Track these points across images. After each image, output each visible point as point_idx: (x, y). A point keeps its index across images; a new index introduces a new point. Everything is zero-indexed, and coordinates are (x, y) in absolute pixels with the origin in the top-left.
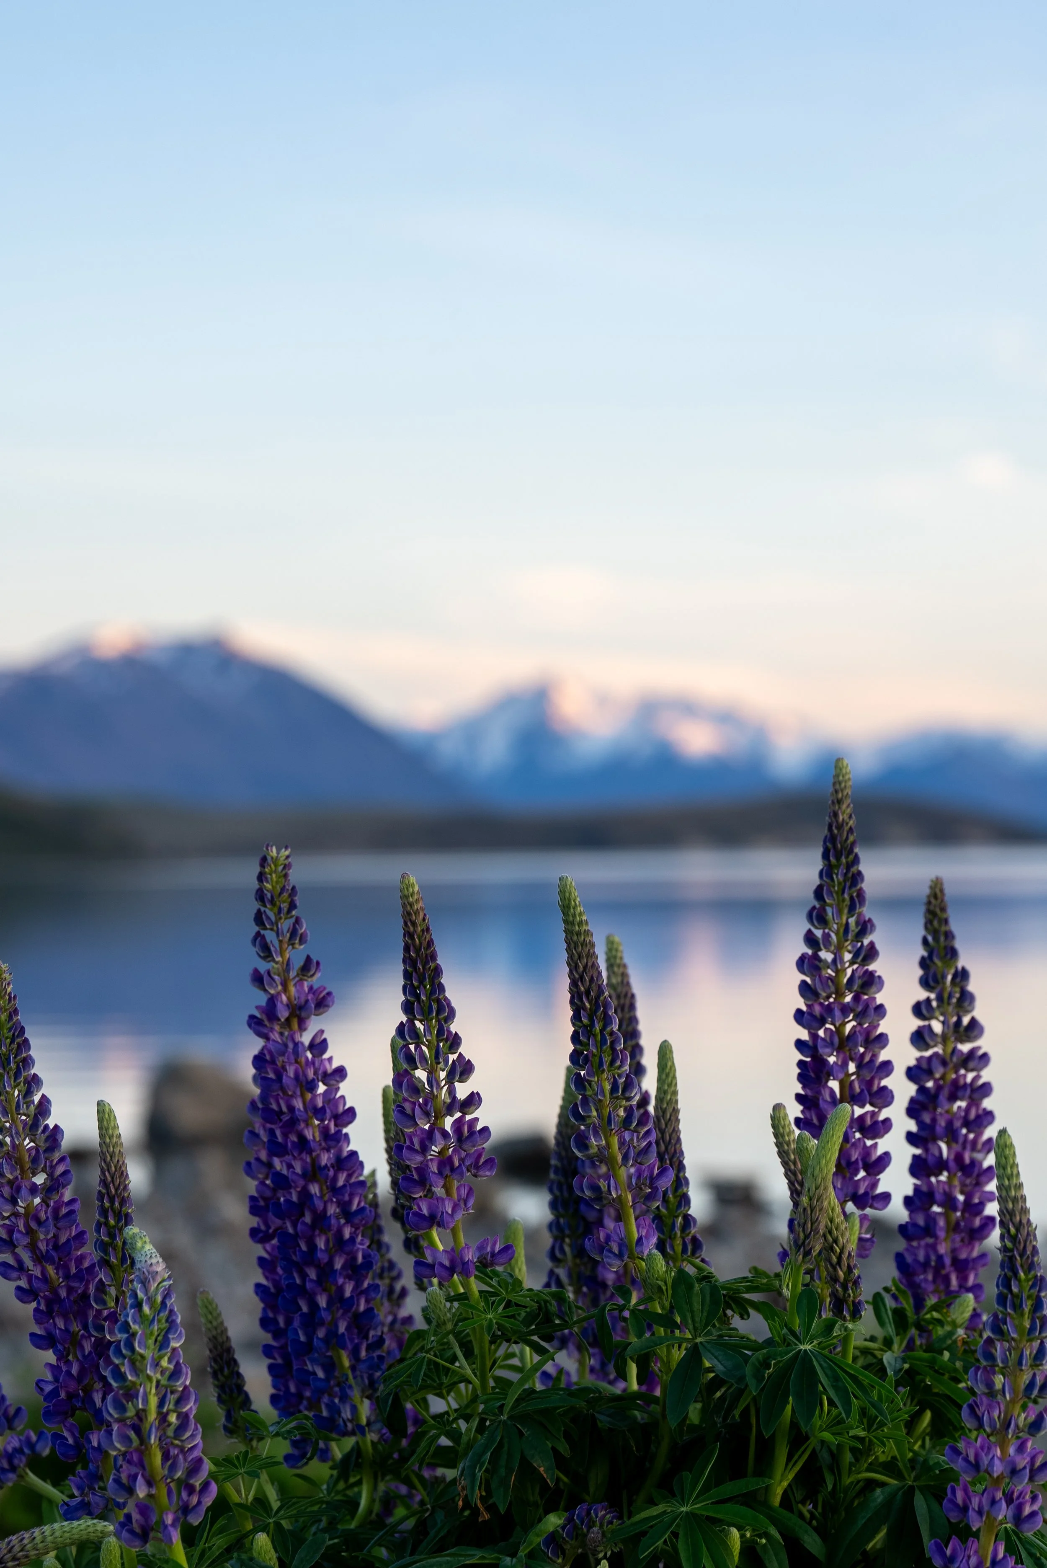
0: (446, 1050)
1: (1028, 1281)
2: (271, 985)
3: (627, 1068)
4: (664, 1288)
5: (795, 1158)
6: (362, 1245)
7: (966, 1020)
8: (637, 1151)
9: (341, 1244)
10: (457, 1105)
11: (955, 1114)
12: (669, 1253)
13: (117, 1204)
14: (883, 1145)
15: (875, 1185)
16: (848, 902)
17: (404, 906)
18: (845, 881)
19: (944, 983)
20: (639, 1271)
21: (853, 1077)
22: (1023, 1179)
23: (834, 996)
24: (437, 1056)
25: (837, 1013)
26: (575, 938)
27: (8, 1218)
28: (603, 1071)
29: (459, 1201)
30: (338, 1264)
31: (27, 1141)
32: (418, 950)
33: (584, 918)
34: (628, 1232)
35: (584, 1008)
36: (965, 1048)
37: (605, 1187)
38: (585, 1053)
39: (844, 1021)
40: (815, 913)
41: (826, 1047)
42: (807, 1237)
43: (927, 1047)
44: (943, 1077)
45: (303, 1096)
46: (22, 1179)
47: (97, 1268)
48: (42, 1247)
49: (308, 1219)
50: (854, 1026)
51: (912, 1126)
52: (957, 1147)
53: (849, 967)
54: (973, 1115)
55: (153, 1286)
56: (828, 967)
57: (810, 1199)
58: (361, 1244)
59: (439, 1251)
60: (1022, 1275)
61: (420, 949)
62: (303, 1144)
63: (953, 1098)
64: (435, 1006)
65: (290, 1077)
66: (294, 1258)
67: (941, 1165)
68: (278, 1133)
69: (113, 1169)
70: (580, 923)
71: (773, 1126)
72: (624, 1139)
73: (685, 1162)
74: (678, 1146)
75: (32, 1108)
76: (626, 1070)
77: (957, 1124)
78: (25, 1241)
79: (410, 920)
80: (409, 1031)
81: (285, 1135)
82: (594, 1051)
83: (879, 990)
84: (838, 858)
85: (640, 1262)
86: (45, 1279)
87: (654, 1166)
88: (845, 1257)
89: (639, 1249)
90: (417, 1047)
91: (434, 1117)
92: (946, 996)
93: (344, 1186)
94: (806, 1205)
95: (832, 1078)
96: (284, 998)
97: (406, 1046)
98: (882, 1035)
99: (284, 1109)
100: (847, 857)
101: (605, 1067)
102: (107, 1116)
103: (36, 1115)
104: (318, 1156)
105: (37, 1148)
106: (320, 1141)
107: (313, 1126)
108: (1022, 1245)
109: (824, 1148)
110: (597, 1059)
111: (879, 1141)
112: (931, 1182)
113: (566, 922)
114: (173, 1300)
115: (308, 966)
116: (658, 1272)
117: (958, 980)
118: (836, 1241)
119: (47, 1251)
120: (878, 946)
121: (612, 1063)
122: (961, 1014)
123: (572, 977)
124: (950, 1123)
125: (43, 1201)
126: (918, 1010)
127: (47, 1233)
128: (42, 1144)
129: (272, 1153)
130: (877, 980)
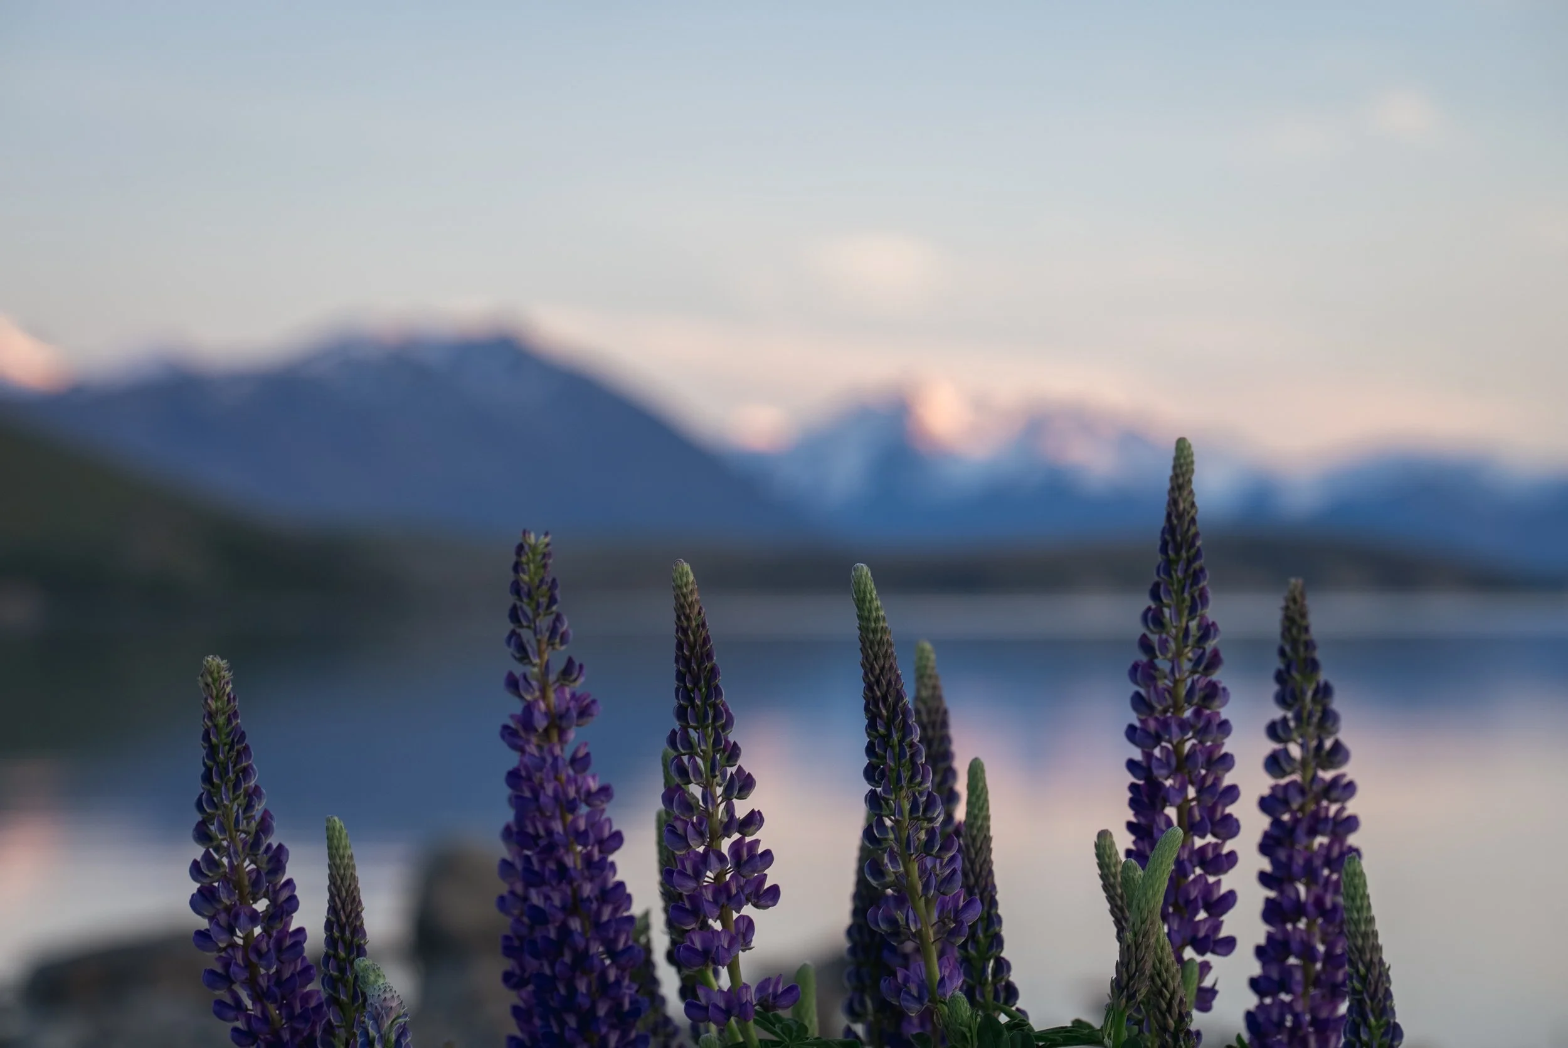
0: (723, 762)
1: (1380, 1027)
2: (527, 691)
3: (929, 784)
4: (968, 1035)
5: (1122, 893)
6: (629, 991)
7: (1328, 744)
8: (939, 879)
9: (605, 988)
10: (736, 825)
11: (1316, 853)
12: (978, 1001)
13: (348, 934)
14: (1228, 882)
15: (1217, 927)
16: (1188, 603)
17: (677, 598)
18: (1185, 579)
19: (1303, 700)
20: (941, 1015)
21: (1194, 803)
22: (1374, 912)
23: (1171, 710)
24: (713, 769)
25: (1175, 729)
26: (871, 636)
27: (224, 949)
28: (901, 788)
29: (737, 934)
30: (602, 1011)
31: (247, 862)
32: (692, 648)
33: (882, 613)
34: (930, 973)
35: (880, 716)
36: (1327, 775)
37: (902, 919)
38: (882, 767)
39: (1182, 738)
40: (1150, 615)
41: (1161, 767)
42: (1131, 978)
43: (1283, 774)
44: (1301, 808)
45: (563, 819)
46: (240, 904)
47: (325, 1008)
48: (263, 983)
49: (567, 958)
50: (1194, 745)
51: (1266, 865)
52: (1317, 890)
53: (1189, 677)
54: (1335, 852)
55: (387, 1023)
56: (1165, 677)
57: (1135, 935)
58: (629, 987)
59: (714, 991)
60: (1372, 1020)
61: (695, 646)
62: (563, 872)
63: (1313, 832)
64: (711, 713)
65: (548, 796)
66: (552, 1003)
67: (1298, 910)
68: (535, 860)
69: (344, 894)
70: (877, 620)
71: (1098, 856)
72: (926, 867)
73: (998, 897)
74: (990, 879)
75: (253, 824)
76: (928, 788)
77: (1318, 862)
78: (243, 975)
79: (684, 614)
80: (681, 740)
81: (542, 863)
82: (892, 764)
83: (1224, 704)
84: (1178, 552)
85: (942, 1006)
86: (265, 1018)
87: (960, 897)
88: (1176, 1003)
89: (941, 991)
90: (691, 757)
91: (709, 838)
92: (1305, 715)
93: (609, 921)
94: (1130, 941)
95: (1168, 804)
96: (542, 705)
97: (679, 757)
98: (1226, 755)
99: (542, 832)
100: (1188, 551)
101: (904, 783)
102: (337, 834)
103: (257, 833)
104: (580, 886)
105: (258, 871)
106: (582, 869)
107: (575, 853)
108: (1373, 987)
109: (1151, 876)
110: (895, 774)
111: (1223, 877)
112: (1286, 930)
113: (860, 617)
114: (409, 1039)
115: (569, 670)
116: (962, 1016)
117: (1319, 696)
118: (1165, 985)
119: (268, 987)
120: (1223, 655)
121: (912, 778)
122: (1323, 736)
123: (867, 680)
124: (1309, 862)
125: (264, 930)
126: (1274, 731)
127: (268, 968)
128: (264, 866)
129: (528, 885)
130: (1221, 692)
